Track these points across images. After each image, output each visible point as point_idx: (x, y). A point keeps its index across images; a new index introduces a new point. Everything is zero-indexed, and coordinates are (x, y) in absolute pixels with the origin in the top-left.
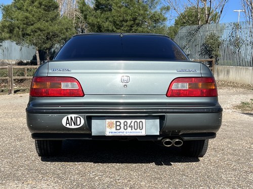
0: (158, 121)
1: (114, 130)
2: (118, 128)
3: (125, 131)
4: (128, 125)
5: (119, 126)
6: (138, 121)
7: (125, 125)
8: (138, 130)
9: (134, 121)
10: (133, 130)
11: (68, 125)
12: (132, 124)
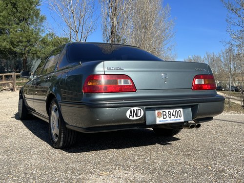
0: (190, 109)
1: (162, 119)
2: (165, 117)
3: (170, 119)
4: (171, 114)
5: (165, 115)
6: (178, 110)
7: (169, 114)
8: (179, 118)
9: (175, 110)
10: (176, 118)
11: (131, 117)
12: (174, 113)
